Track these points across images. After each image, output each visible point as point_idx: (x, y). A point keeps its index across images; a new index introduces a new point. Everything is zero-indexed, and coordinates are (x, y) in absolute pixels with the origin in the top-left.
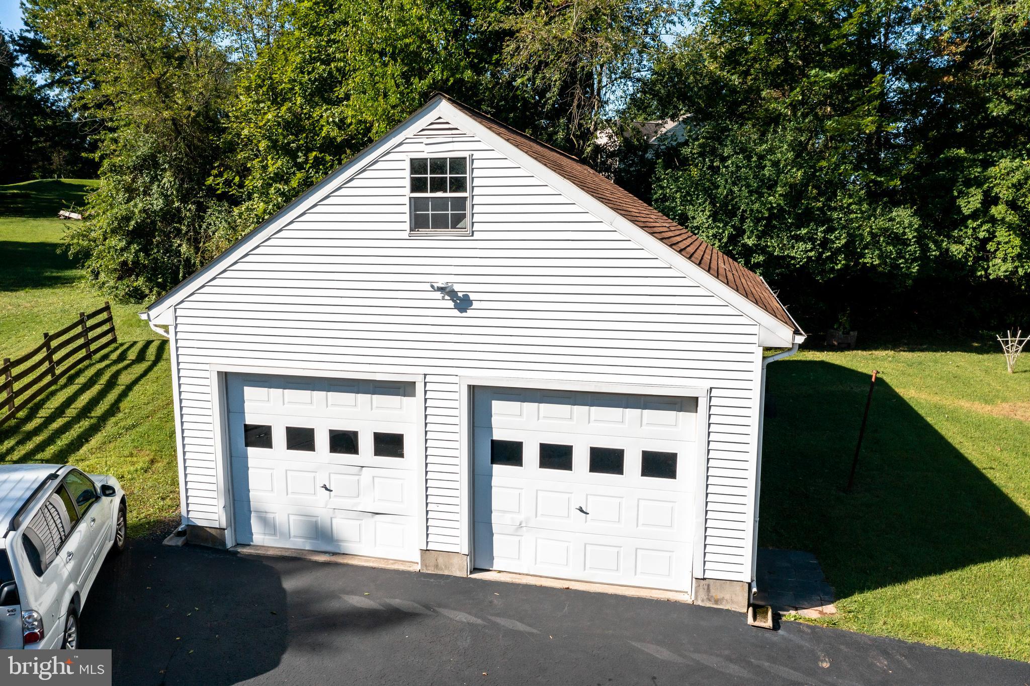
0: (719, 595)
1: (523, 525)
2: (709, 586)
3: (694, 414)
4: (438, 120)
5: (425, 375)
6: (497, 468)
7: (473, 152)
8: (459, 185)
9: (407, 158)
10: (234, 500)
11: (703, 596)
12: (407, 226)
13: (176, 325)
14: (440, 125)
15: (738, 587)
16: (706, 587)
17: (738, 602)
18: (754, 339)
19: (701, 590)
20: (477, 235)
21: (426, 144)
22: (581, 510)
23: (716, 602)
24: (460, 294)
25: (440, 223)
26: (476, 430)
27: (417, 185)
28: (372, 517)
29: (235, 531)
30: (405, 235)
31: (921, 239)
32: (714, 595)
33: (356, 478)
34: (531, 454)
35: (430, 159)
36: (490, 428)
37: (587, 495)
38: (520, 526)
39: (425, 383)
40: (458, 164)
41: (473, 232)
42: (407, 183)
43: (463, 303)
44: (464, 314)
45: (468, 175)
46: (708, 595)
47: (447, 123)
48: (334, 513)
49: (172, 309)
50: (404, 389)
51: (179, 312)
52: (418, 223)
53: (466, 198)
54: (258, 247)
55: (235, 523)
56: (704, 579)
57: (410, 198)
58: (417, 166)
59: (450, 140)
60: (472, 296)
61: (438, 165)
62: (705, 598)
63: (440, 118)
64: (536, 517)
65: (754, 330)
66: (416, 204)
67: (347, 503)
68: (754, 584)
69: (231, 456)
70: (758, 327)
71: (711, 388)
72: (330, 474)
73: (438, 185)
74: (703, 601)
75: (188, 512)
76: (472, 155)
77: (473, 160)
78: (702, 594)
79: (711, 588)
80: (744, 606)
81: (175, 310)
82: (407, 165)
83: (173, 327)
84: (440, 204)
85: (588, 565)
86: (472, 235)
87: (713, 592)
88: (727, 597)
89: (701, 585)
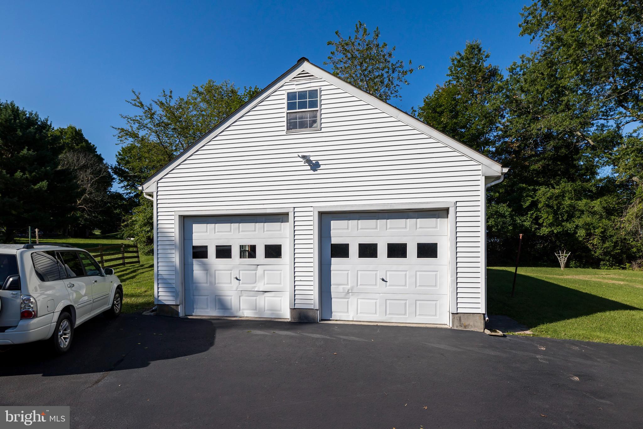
0: (467, 323)
1: (350, 291)
2: (460, 317)
3: (446, 219)
4: (303, 72)
5: (294, 208)
6: (334, 260)
7: (321, 87)
8: (314, 104)
9: (285, 93)
10: (185, 290)
11: (457, 324)
12: (285, 128)
13: (158, 191)
14: (304, 74)
15: (477, 317)
16: (458, 319)
17: (478, 326)
18: (480, 172)
19: (456, 320)
20: (323, 130)
21: (296, 85)
22: (383, 280)
23: (465, 327)
24: (314, 162)
25: (303, 126)
26: (322, 239)
27: (291, 106)
28: (263, 294)
29: (185, 307)
30: (284, 133)
31: (511, 216)
32: (463, 323)
33: (254, 272)
34: (354, 250)
35: (298, 92)
36: (330, 237)
37: (386, 271)
38: (348, 293)
39: (294, 212)
40: (314, 93)
41: (321, 128)
42: (285, 106)
43: (315, 166)
44: (316, 172)
45: (318, 99)
46: (460, 323)
47: (308, 73)
48: (241, 293)
49: (156, 183)
50: (282, 219)
51: (159, 185)
52: (291, 126)
53: (318, 110)
54: (204, 146)
55: (185, 303)
56: (457, 313)
57: (287, 113)
58: (291, 96)
59: (309, 81)
60: (320, 163)
61: (302, 95)
62: (458, 325)
63: (304, 71)
64: (357, 286)
65: (480, 167)
66: (290, 116)
67: (249, 287)
68: (486, 316)
69: (184, 265)
70: (481, 166)
71: (456, 202)
72: (239, 270)
73: (302, 105)
74: (457, 327)
75: (158, 296)
76: (321, 88)
77: (321, 91)
78: (457, 323)
79: (462, 319)
80: (482, 328)
81: (157, 183)
82: (285, 97)
83: (156, 193)
84: (304, 115)
85: (388, 312)
86: (321, 130)
87: (463, 321)
88: (472, 323)
89: (456, 317)
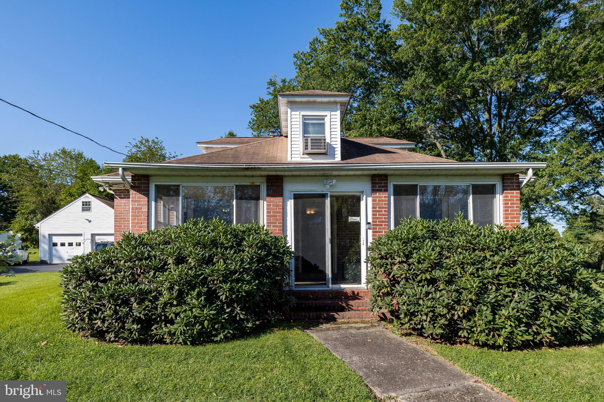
5: (84, 232)
8: (89, 205)
12: (81, 210)
14: (87, 197)
21: (84, 199)
24: (90, 220)
25: (87, 210)
27: (83, 205)
29: (50, 261)
30: (81, 212)
33: (73, 250)
39: (84, 234)
40: (89, 202)
42: (81, 204)
43: (90, 222)
45: (91, 204)
50: (81, 235)
52: (83, 210)
53: (91, 206)
55: (50, 259)
58: (83, 202)
59: (88, 199)
61: (86, 202)
66: (83, 208)
72: (68, 250)
73: (86, 205)
76: (92, 201)
81: (41, 224)
82: (81, 202)
83: (40, 227)
84: (87, 208)
86: (92, 212)
